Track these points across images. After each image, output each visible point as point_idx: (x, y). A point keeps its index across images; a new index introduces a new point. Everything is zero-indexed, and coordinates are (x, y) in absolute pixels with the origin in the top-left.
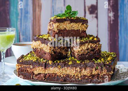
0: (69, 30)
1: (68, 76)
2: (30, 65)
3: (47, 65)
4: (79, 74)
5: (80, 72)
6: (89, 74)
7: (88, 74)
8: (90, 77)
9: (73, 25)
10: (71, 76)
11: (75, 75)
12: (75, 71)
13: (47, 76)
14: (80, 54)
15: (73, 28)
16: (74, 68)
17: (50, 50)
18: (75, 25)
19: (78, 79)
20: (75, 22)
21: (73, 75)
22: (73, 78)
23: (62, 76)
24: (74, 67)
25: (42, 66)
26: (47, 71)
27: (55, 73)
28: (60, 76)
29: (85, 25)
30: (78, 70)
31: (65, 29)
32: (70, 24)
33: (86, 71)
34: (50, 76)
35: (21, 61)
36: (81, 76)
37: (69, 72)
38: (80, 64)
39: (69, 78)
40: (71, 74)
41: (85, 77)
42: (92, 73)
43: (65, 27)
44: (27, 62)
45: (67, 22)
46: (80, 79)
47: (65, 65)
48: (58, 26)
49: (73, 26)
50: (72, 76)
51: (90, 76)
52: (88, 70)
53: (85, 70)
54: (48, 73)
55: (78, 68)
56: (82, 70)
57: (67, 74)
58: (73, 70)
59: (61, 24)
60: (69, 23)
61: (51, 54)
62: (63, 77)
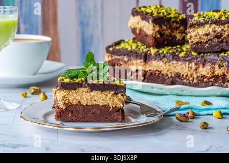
0: (87, 105)
1: (178, 75)
2: (125, 55)
3: (148, 56)
4: (194, 73)
5: (196, 69)
6: (210, 74)
7: (208, 74)
8: (212, 80)
9: (96, 95)
10: (183, 75)
11: (189, 75)
12: (187, 69)
13: (148, 74)
14: (194, 42)
15: (95, 101)
16: (188, 63)
17: (153, 30)
18: (99, 96)
19: (193, 81)
20: (99, 90)
21: (186, 74)
22: (185, 78)
23: (170, 75)
24: (187, 61)
25: (141, 59)
26: (148, 66)
27: (159, 70)
28: (167, 75)
29: (119, 95)
30: (193, 67)
31: (79, 102)
32: (88, 94)
33: (205, 69)
34: (151, 74)
35: (111, 49)
36: (198, 77)
37: (179, 69)
38: (196, 56)
39: (180, 78)
40: (182, 73)
41: (204, 79)
42: (214, 73)
43: (79, 98)
44: (120, 52)
45: (83, 89)
46: (195, 81)
47: (173, 58)
48: (64, 97)
49: (96, 98)
50: (184, 77)
51: (211, 78)
52: (208, 67)
53: (203, 66)
54: (150, 70)
55: (193, 64)
56: (199, 67)
57: (177, 72)
58: (185, 67)
59: (71, 93)
60: (88, 92)
61: (155, 38)
62: (171, 77)
